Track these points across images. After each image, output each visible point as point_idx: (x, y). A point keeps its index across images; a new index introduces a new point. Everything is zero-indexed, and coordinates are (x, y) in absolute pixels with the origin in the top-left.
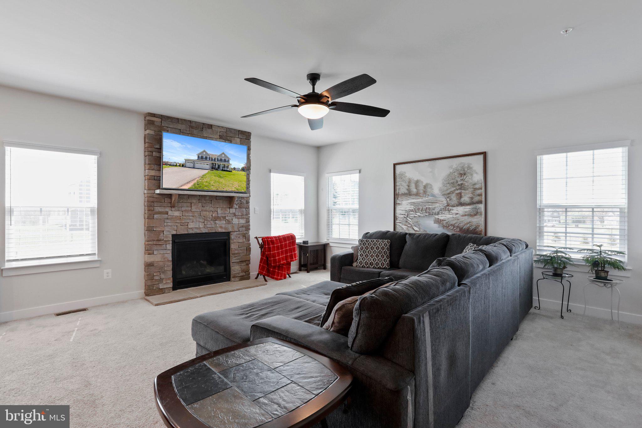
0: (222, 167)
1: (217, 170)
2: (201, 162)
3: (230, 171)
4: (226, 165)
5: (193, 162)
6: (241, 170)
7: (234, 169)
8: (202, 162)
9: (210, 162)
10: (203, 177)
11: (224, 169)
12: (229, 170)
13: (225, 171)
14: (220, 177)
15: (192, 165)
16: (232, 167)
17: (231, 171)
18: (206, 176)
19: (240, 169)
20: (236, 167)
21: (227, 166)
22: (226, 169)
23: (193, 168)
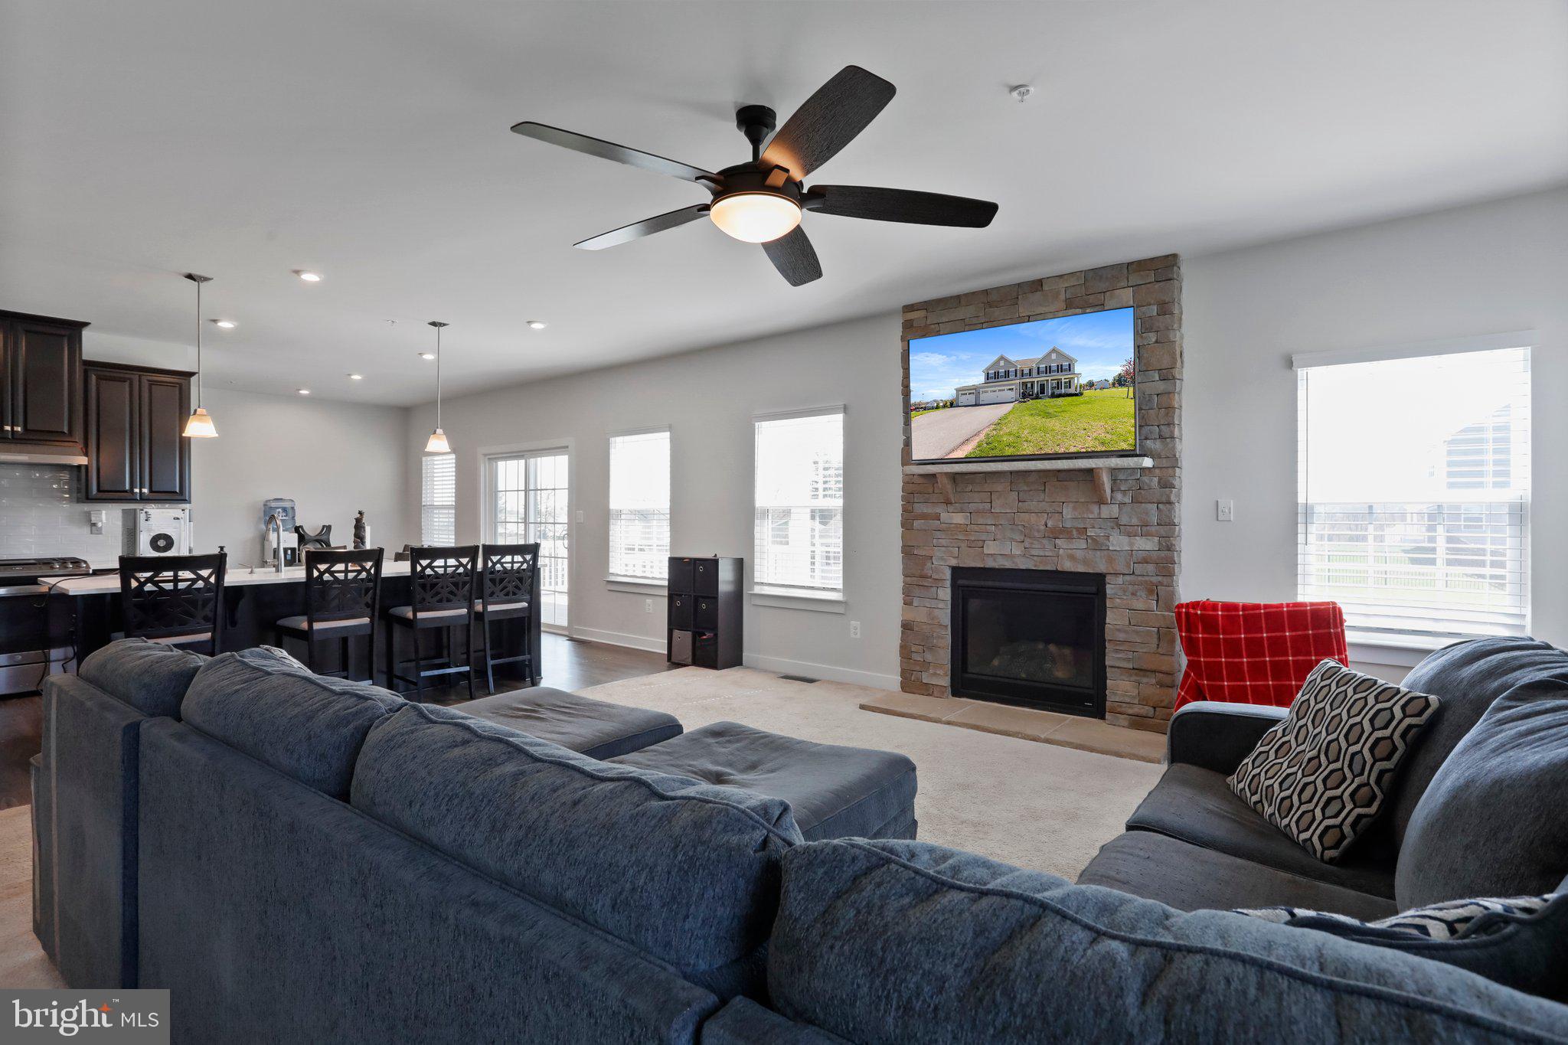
0: (1053, 388)
1: (1037, 398)
2: (992, 387)
3: (1076, 395)
4: (1063, 381)
5: (975, 390)
6: (1114, 384)
7: (1091, 385)
8: (995, 386)
9: (1018, 381)
10: (999, 424)
11: (1057, 392)
12: (1072, 391)
13: (1060, 396)
14: (1048, 415)
15: (972, 399)
16: (1083, 380)
17: (1081, 394)
18: (1006, 421)
19: (1111, 381)
20: (1095, 379)
21: (1065, 383)
22: (1063, 391)
23: (976, 405)
